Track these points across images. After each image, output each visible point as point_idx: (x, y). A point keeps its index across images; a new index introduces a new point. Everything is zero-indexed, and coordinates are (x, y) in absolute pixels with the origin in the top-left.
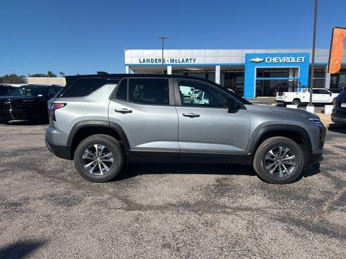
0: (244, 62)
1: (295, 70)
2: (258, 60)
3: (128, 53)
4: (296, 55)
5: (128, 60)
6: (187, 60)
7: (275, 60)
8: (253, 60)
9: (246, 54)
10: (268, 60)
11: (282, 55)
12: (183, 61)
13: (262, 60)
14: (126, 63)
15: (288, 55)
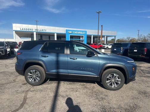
0: (65, 33)
1: (82, 37)
2: (70, 32)
3: (14, 25)
4: (83, 31)
5: (14, 29)
6: (43, 30)
7: (76, 33)
8: (69, 32)
9: (66, 30)
10: (74, 32)
11: (78, 31)
12: (41, 30)
13: (72, 32)
14: (13, 30)
15: (80, 31)
